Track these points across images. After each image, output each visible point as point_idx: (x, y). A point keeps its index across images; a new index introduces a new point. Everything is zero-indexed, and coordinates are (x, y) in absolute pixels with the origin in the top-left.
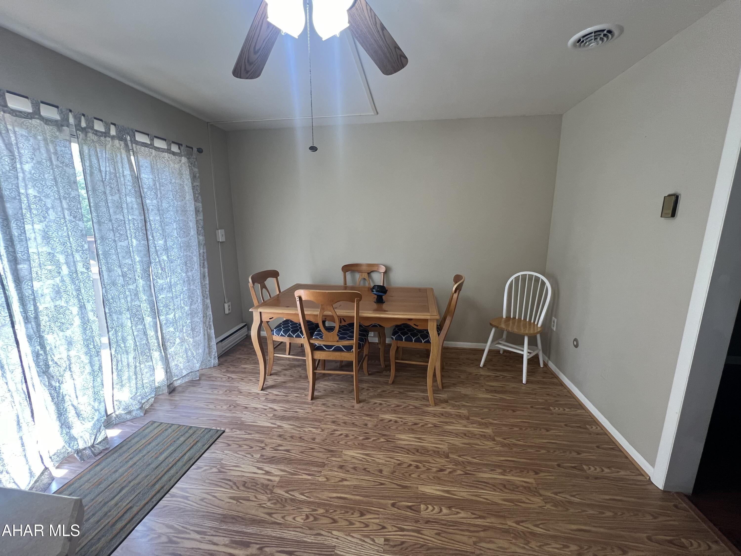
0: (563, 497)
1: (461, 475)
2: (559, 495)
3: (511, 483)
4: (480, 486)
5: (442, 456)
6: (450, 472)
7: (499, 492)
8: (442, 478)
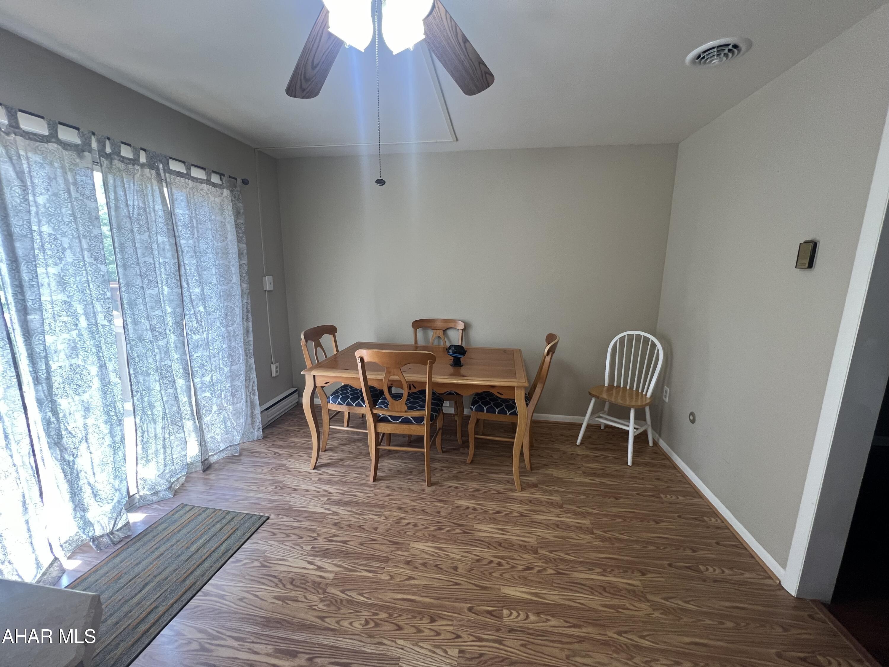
0: (674, 603)
1: (551, 574)
2: (670, 600)
3: (612, 586)
4: (575, 589)
5: (530, 551)
6: (539, 571)
7: (598, 596)
8: (529, 578)
